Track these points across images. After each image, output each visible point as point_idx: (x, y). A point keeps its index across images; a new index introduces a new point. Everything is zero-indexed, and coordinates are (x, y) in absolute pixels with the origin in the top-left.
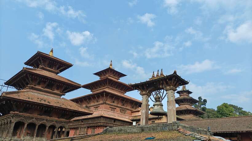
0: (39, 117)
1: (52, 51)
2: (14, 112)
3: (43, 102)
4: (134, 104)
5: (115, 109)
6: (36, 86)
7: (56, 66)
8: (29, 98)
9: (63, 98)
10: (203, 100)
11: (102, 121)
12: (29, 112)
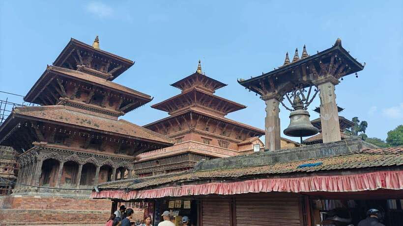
0: (83, 150)
1: (97, 40)
2: (40, 141)
3: (86, 125)
4: (241, 132)
5: (211, 140)
6: (73, 99)
7: (105, 65)
8: (61, 118)
9: (121, 120)
10: (361, 122)
11: (191, 159)
12: (65, 143)
